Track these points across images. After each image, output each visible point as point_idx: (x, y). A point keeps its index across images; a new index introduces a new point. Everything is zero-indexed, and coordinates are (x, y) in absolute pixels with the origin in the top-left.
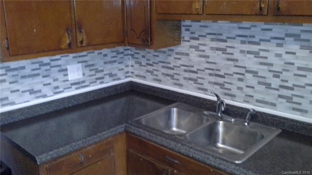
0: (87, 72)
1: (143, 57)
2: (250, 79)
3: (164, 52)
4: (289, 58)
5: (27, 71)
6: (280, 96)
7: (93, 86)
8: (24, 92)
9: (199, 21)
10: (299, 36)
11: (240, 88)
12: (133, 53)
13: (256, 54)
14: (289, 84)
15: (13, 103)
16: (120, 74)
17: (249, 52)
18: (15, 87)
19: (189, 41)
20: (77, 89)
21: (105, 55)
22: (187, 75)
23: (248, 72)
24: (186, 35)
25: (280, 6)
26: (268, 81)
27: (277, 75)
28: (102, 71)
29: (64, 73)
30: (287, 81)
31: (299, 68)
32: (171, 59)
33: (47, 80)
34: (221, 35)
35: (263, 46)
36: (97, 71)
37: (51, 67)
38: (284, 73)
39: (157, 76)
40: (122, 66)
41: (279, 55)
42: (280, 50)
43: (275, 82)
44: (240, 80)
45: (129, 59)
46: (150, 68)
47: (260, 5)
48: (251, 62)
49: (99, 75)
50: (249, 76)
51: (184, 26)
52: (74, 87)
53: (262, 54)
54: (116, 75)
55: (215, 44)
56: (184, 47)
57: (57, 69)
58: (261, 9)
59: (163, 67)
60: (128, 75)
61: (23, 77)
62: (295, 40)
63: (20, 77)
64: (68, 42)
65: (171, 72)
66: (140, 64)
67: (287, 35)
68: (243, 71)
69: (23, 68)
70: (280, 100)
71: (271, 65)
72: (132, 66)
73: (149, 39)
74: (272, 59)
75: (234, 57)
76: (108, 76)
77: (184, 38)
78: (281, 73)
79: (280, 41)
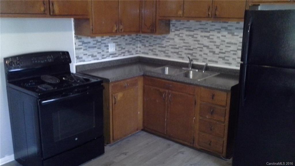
0: (118, 49)
1: (147, 41)
2: (205, 50)
3: (160, 38)
4: (223, 38)
5: (91, 45)
6: (219, 57)
7: (120, 57)
8: (89, 55)
9: (180, 21)
10: (227, 28)
11: (201, 55)
12: (141, 39)
13: (208, 37)
14: (223, 51)
15: (84, 61)
16: (133, 52)
17: (205, 37)
18: (86, 52)
19: (174, 32)
20: (112, 57)
21: (126, 40)
22: (173, 50)
23: (204, 46)
24: (172, 28)
25: (216, 14)
26: (214, 50)
27: (218, 47)
28: (124, 49)
29: (107, 47)
30: (222, 50)
31: (228, 43)
32: (164, 42)
33: (100, 51)
34: (191, 28)
35: (211, 33)
36: (122, 49)
37: (102, 44)
38: (221, 46)
39: (155, 52)
40: (134, 47)
41: (218, 37)
42: (219, 35)
43: (217, 51)
44: (201, 51)
45: (138, 43)
46: (151, 48)
47: (208, 13)
48: (206, 41)
49: (123, 51)
50: (205, 48)
51: (172, 24)
52: (111, 56)
53: (211, 37)
54: (131, 52)
55: (188, 33)
56: (171, 35)
57: (104, 45)
58: (209, 15)
59: (159, 47)
60: (137, 52)
61: (89, 47)
62: (225, 30)
63: (88, 47)
64: (116, 29)
65: (164, 49)
66: (145, 46)
67: (222, 28)
68: (202, 46)
69: (89, 43)
70: (220, 59)
71: (215, 42)
72: (140, 47)
73: (155, 29)
74: (215, 39)
75: (198, 39)
76: (127, 52)
77: (171, 30)
78: (220, 46)
79: (219, 30)
